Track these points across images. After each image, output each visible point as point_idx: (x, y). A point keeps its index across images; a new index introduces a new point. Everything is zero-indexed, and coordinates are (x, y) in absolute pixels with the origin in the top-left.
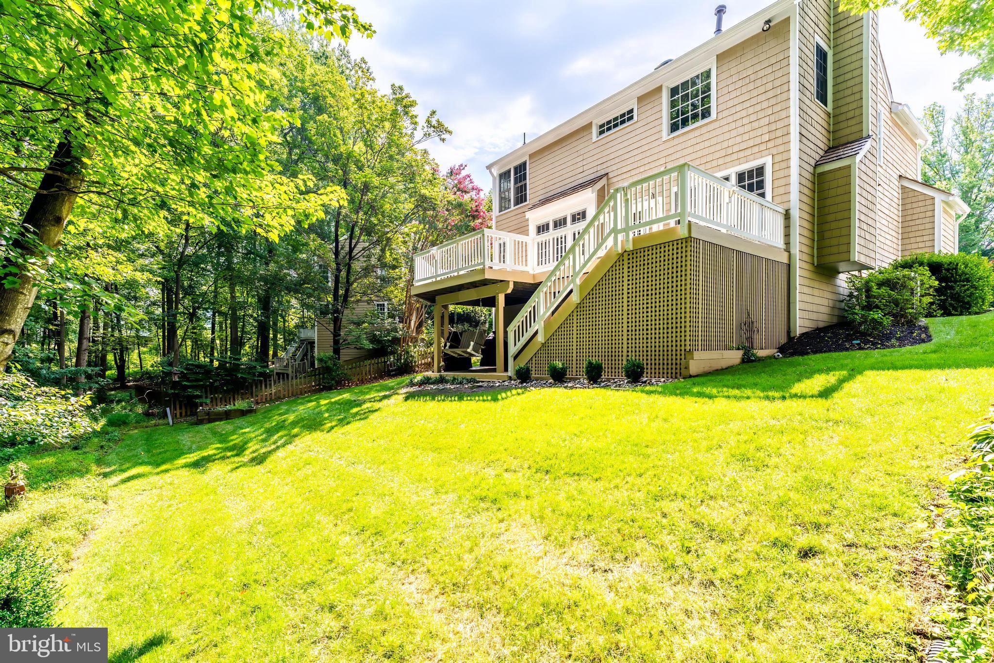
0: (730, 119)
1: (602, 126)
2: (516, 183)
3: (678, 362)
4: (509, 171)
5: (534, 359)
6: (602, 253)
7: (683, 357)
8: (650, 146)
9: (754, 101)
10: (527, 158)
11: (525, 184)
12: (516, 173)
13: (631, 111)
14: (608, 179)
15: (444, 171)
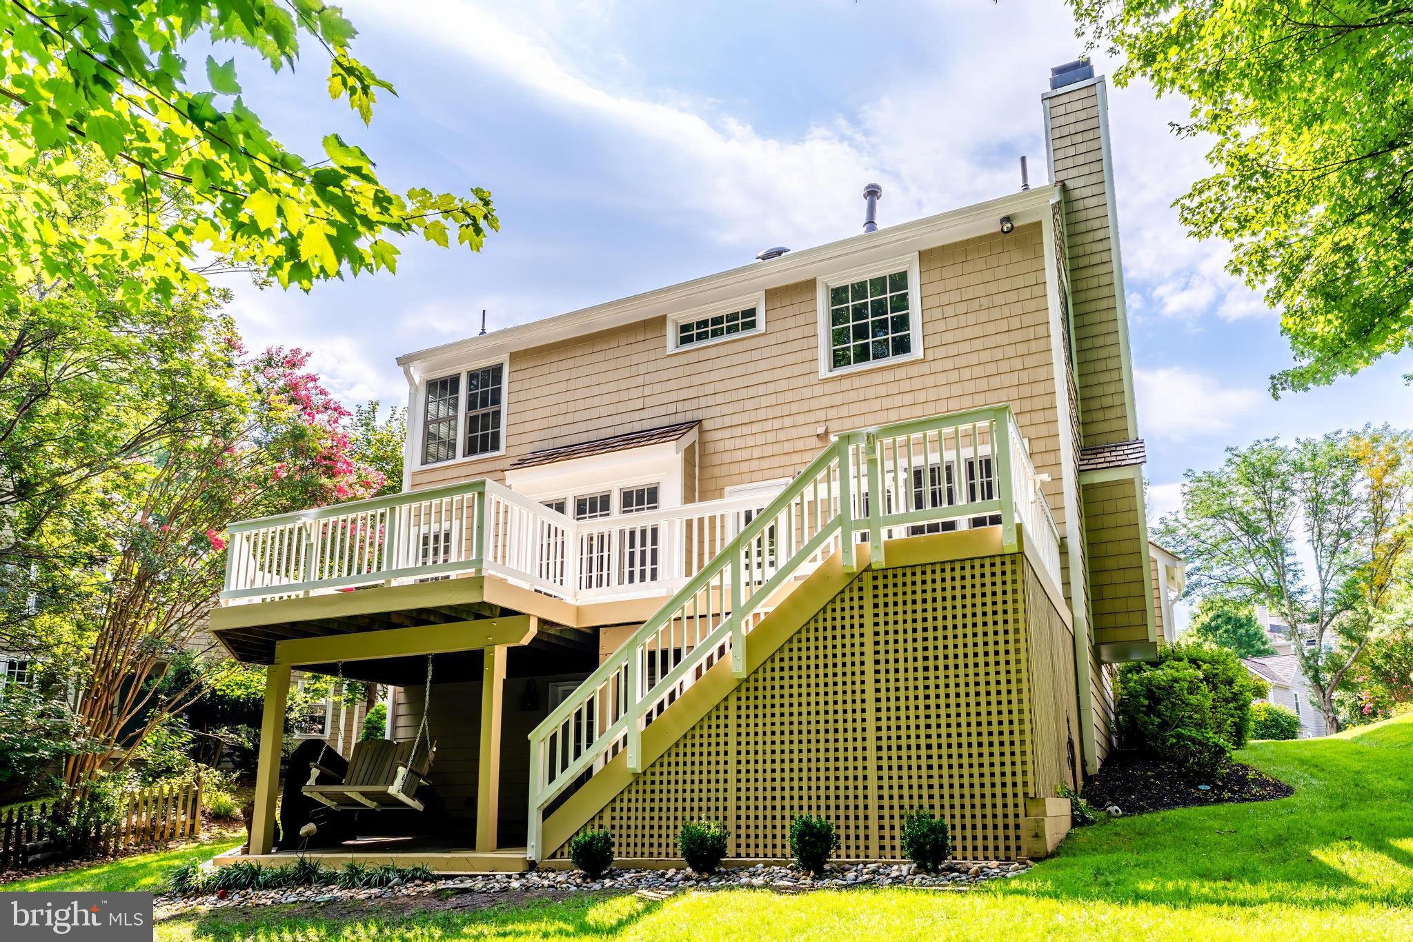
0: (949, 364)
1: (685, 328)
2: (472, 405)
3: (1011, 821)
4: (455, 380)
5: (607, 815)
6: (807, 568)
7: (1021, 811)
8: (794, 383)
9: (990, 342)
10: (504, 358)
11: (497, 414)
12: (471, 386)
13: (752, 312)
14: (701, 432)
15: (255, 349)
